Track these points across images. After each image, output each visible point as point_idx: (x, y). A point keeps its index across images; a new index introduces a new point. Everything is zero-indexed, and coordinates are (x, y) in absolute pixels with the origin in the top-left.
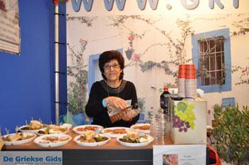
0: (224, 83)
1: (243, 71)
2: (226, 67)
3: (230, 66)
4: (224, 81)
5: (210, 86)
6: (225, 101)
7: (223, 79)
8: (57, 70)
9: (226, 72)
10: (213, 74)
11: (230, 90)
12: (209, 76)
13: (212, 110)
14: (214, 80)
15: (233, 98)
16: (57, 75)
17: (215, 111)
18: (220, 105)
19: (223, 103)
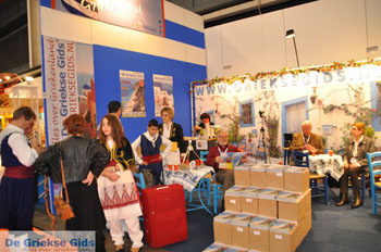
0: (252, 123)
1: (259, 118)
6: (253, 131)
7: (252, 120)
11: (255, 126)
14: (248, 122)
15: (256, 130)
18: (251, 133)
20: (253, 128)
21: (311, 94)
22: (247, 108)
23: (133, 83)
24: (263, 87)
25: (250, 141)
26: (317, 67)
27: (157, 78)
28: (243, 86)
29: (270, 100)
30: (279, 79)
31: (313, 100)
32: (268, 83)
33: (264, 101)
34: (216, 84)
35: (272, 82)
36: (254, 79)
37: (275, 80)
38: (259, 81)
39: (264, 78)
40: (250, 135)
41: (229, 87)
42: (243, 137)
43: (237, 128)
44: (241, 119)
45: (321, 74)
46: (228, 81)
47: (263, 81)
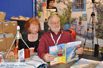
0: (83, 8)
1: (91, 4)
2: (84, 2)
3: (86, 1)
4: (83, 7)
5: (78, 9)
6: (83, 15)
7: (83, 6)
8: (34, 2)
9: (84, 4)
10: (79, 4)
11: (85, 11)
12: (78, 5)
13: (79, 18)
14: (80, 7)
15: (86, 14)
16: (34, 4)
17: (80, 19)
18: (82, 16)
19: (83, 16)
20: (84, 12)
25: (80, 23)
40: (81, 19)
42: (74, 20)
43: (70, 12)
44: (74, 4)
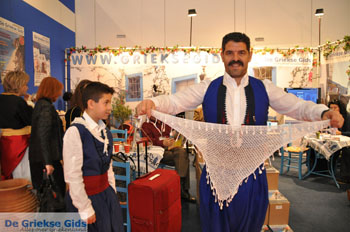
4: (140, 96)
10: (135, 93)
14: (136, 96)
21: (200, 72)
22: (135, 83)
23: (14, 38)
24: (153, 61)
26: (207, 48)
27: (37, 37)
28: (131, 58)
29: (160, 75)
30: (171, 55)
31: (202, 77)
32: (159, 57)
33: (154, 75)
34: (99, 54)
35: (164, 58)
36: (145, 52)
37: (167, 55)
38: (149, 56)
39: (155, 52)
41: (114, 58)
43: (123, 102)
44: (127, 93)
45: (210, 55)
46: (114, 51)
47: (153, 56)
